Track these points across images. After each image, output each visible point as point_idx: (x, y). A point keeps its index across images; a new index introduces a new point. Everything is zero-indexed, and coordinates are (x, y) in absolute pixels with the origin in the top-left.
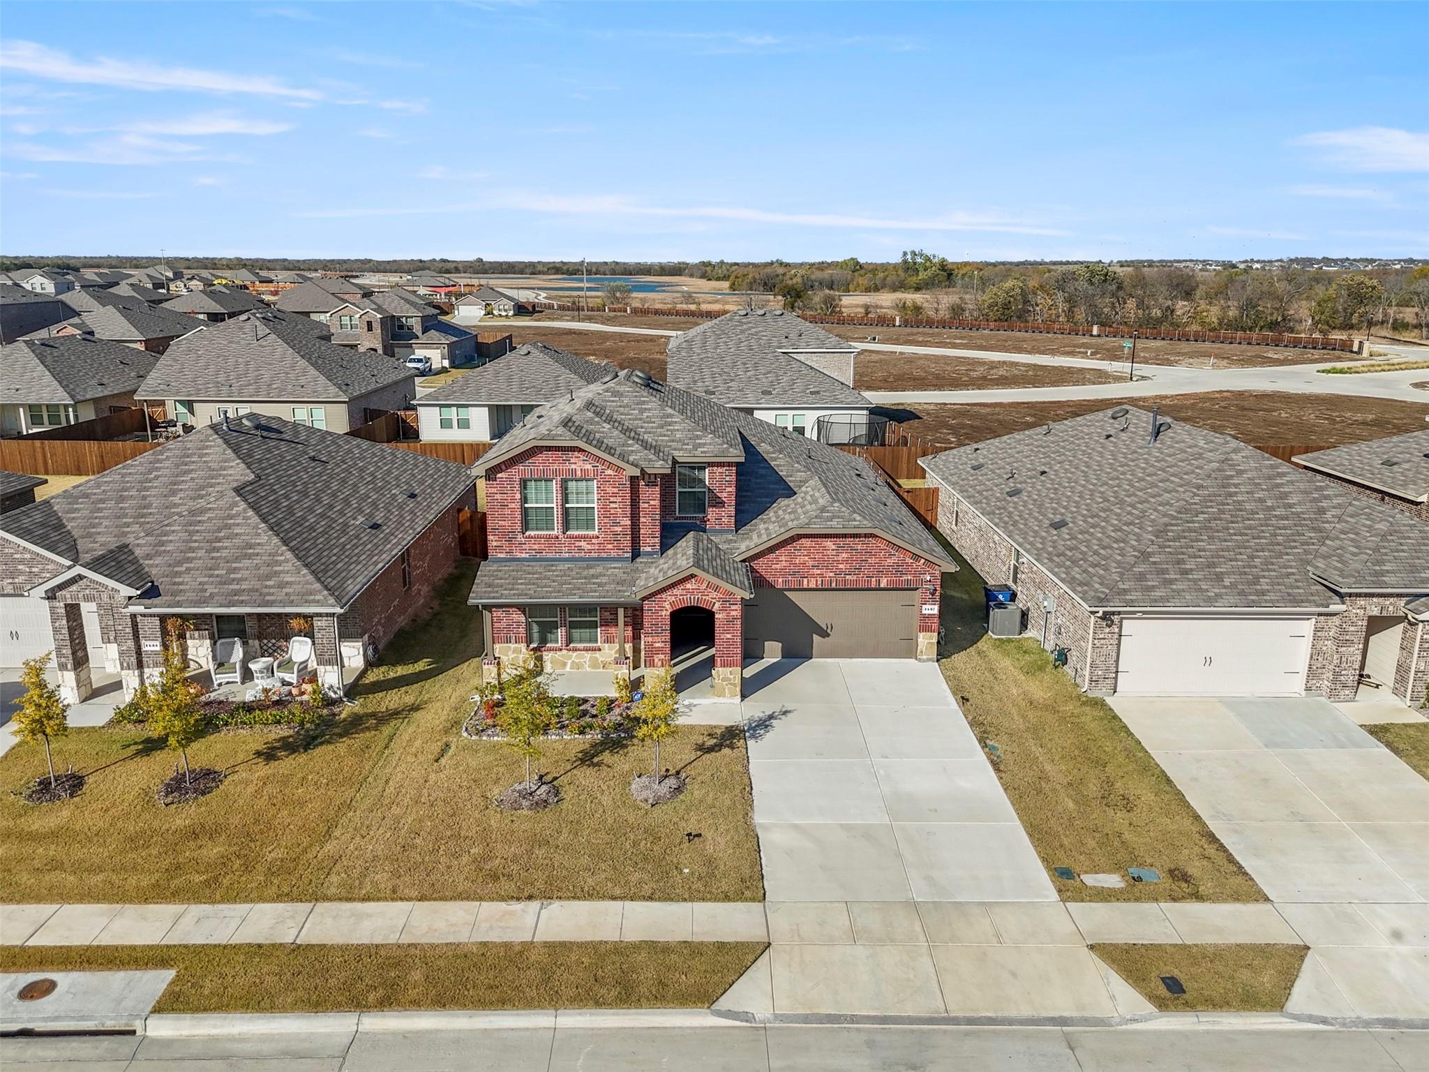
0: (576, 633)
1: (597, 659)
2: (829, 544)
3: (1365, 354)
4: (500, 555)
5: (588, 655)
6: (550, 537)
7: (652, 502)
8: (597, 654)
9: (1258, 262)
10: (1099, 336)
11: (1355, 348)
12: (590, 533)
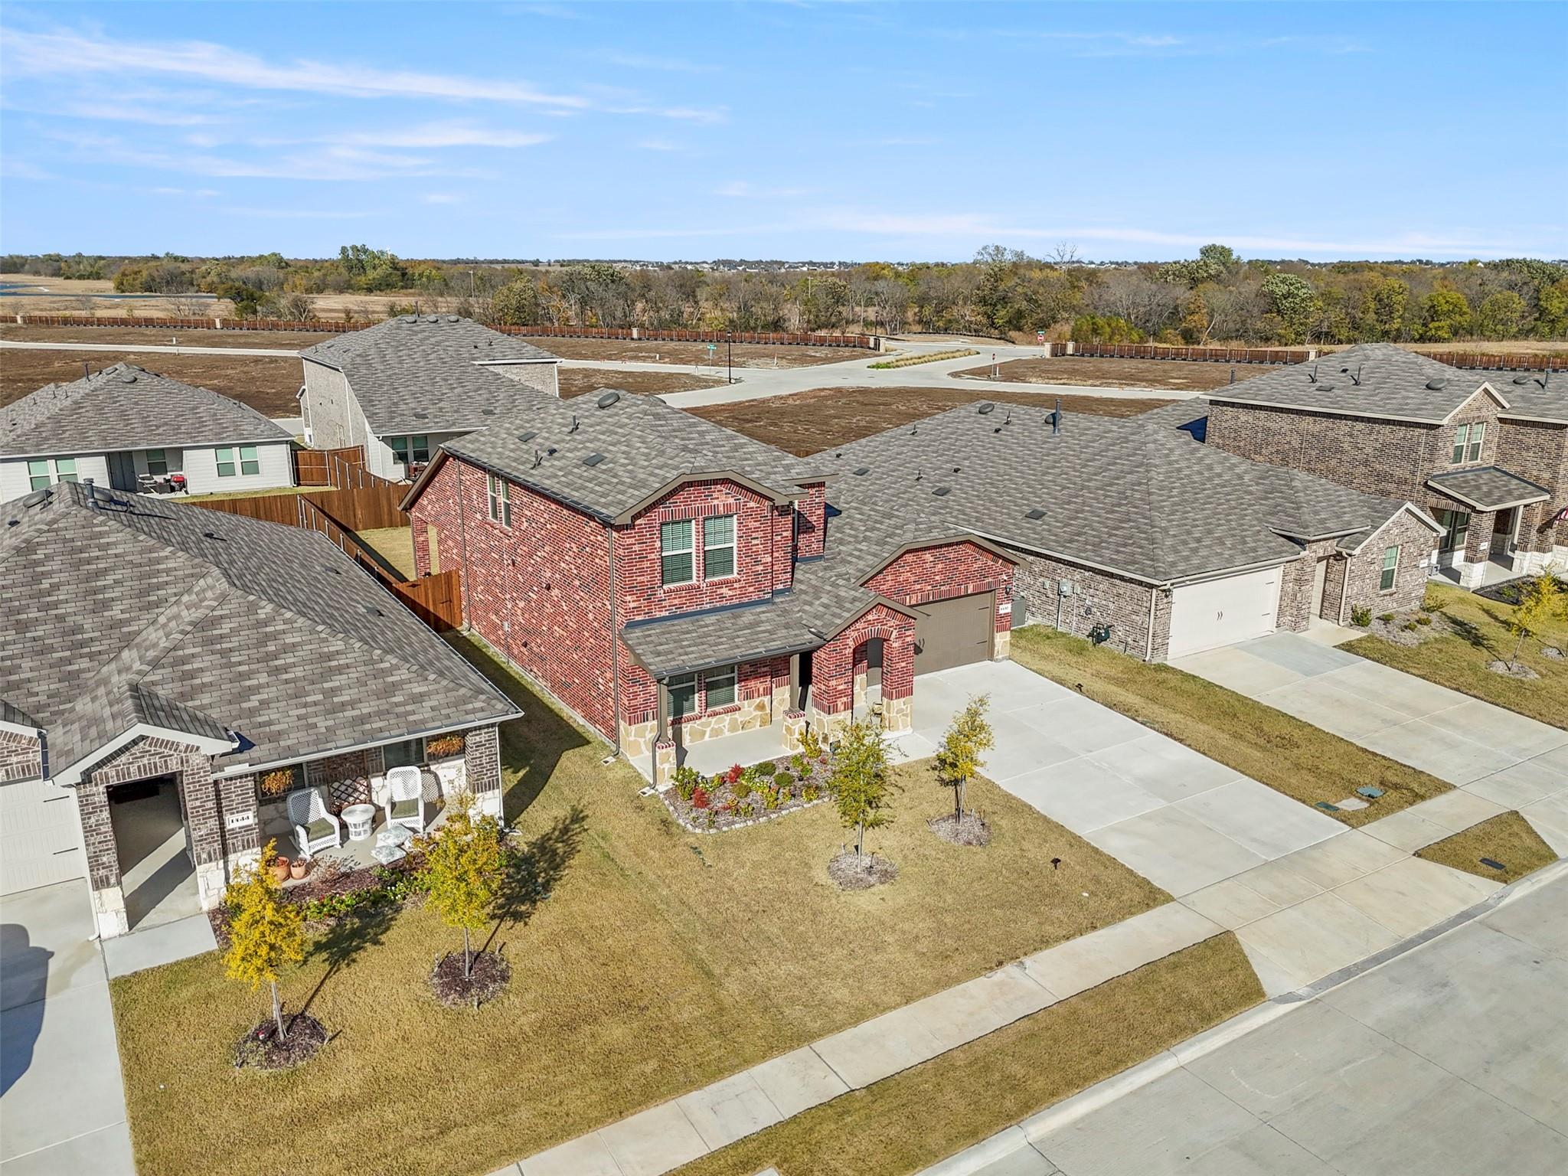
0: (714, 694)
1: (736, 719)
2: (928, 556)
3: (882, 350)
4: (638, 618)
5: (727, 718)
6: (690, 588)
7: (785, 534)
8: (737, 715)
9: (691, 263)
10: (640, 339)
11: (872, 345)
12: (730, 577)
